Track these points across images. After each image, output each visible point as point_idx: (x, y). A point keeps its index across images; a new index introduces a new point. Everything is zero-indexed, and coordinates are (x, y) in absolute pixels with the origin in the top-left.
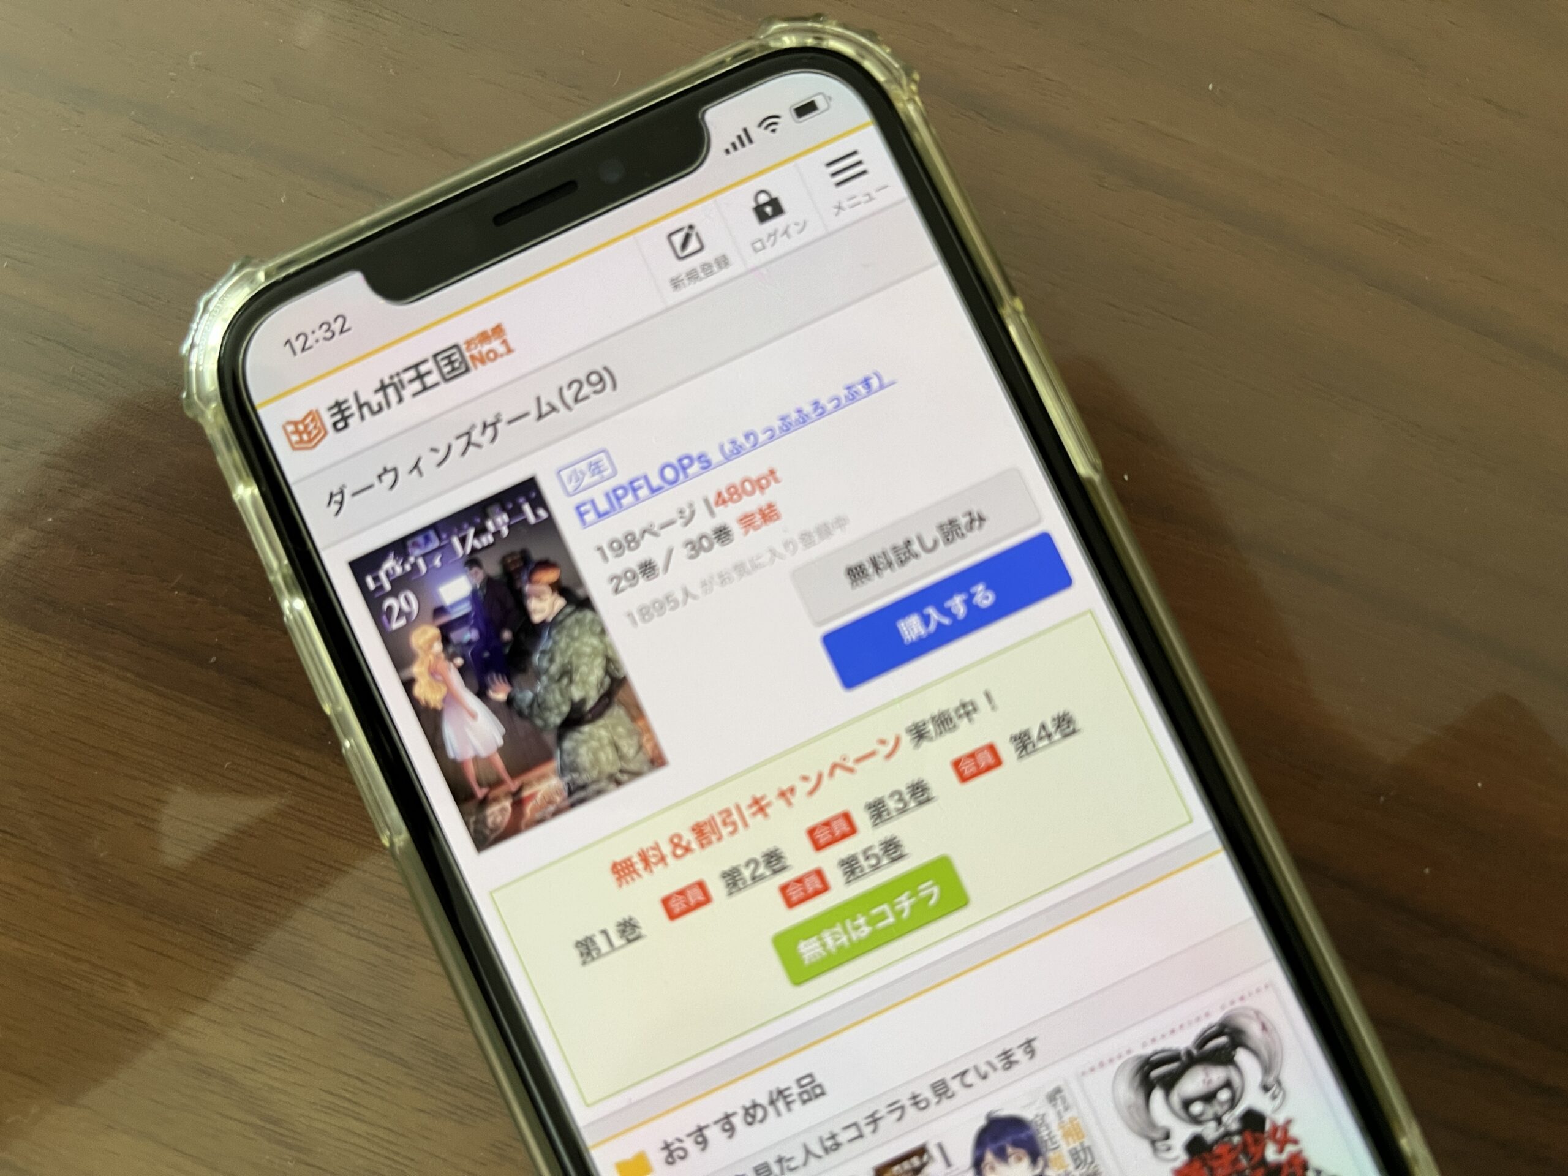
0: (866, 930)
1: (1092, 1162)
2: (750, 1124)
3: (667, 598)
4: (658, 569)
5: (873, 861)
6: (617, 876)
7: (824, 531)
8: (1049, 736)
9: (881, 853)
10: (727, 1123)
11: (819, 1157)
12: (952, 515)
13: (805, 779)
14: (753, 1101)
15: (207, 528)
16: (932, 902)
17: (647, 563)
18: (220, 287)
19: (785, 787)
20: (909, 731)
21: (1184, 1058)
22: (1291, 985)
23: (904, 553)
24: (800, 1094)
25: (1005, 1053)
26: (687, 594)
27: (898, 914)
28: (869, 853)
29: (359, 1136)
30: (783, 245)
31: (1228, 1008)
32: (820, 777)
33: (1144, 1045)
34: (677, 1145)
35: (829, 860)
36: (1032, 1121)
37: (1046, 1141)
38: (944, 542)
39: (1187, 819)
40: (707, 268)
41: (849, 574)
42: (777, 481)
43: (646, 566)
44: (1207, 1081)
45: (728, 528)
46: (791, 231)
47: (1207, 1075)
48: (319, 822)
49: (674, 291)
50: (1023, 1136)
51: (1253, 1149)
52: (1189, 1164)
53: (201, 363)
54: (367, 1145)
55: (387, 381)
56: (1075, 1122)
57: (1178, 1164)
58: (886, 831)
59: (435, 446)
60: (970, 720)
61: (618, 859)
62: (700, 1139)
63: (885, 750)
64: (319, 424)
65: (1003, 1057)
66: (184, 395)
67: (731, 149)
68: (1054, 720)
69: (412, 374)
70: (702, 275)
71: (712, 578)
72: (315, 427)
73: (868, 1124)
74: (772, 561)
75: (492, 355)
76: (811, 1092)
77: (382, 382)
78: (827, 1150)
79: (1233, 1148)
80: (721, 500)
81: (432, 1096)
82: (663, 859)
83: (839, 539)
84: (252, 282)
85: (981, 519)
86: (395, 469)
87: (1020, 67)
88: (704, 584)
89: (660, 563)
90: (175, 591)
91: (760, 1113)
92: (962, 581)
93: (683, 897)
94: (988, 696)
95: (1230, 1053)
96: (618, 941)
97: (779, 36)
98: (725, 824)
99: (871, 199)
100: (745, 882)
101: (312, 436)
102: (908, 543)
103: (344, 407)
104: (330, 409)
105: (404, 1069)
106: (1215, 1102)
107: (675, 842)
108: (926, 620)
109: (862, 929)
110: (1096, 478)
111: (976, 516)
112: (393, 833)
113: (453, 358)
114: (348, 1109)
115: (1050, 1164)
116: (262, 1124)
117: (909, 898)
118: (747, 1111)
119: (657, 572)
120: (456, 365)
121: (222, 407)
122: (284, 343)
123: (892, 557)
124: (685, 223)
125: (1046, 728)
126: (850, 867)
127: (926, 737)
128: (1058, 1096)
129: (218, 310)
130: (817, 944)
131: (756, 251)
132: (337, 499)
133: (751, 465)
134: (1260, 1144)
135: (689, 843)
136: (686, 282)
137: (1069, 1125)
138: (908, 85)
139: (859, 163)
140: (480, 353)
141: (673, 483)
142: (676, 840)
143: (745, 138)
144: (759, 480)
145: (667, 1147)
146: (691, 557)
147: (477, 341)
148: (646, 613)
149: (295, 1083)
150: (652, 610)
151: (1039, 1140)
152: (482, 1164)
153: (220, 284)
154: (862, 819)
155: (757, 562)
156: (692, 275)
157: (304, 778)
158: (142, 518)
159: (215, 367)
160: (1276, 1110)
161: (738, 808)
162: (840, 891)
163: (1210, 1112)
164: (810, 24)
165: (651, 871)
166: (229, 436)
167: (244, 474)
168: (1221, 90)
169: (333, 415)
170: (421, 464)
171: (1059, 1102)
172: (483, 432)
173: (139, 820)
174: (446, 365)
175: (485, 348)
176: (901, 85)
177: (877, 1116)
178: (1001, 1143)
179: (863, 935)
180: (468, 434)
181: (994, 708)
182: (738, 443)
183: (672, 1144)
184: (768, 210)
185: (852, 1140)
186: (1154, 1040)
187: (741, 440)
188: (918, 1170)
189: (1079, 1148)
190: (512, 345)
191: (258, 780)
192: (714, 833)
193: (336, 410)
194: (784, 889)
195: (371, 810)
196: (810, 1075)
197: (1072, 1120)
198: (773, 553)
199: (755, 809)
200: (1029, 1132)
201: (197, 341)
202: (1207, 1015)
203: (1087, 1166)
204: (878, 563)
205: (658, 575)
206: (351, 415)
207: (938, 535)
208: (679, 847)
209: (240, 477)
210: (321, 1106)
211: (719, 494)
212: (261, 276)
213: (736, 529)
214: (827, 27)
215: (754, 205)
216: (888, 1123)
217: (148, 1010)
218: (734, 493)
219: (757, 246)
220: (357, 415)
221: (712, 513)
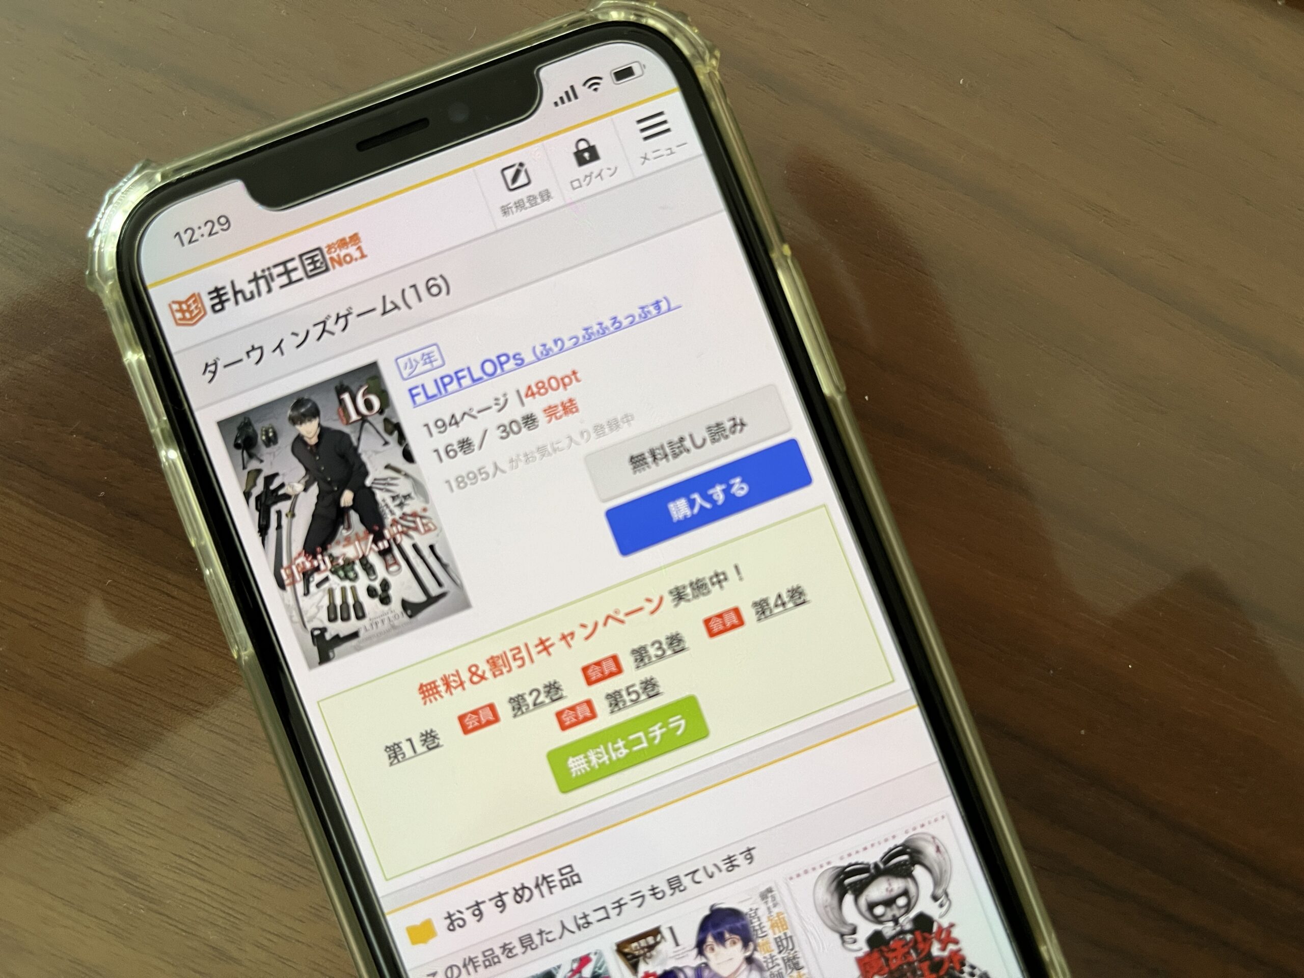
0: (625, 751)
1: (792, 949)
2: (518, 902)
3: (479, 470)
4: (474, 446)
5: (634, 697)
6: (422, 696)
7: (614, 425)
8: (784, 604)
9: (640, 691)
10: (500, 900)
11: (573, 932)
12: (719, 420)
13: (583, 626)
14: (522, 884)
15: (104, 384)
16: (679, 733)
17: (465, 440)
18: (125, 183)
19: (566, 633)
20: (671, 592)
21: (873, 871)
22: (962, 817)
23: (678, 448)
24: (561, 881)
25: (729, 858)
26: (496, 468)
27: (651, 740)
28: (631, 690)
29: (201, 892)
30: (597, 185)
31: (911, 833)
32: (596, 625)
33: (842, 858)
34: (458, 915)
35: (598, 693)
36: (746, 914)
37: (756, 930)
38: (711, 440)
39: (891, 679)
40: (532, 199)
41: (631, 461)
42: (578, 380)
43: (464, 442)
44: (890, 889)
45: (534, 416)
46: (603, 174)
47: (890, 885)
48: (183, 634)
49: (504, 216)
50: (738, 925)
51: (921, 946)
52: (868, 955)
53: (103, 246)
54: (206, 899)
55: (259, 274)
56: (781, 917)
57: (860, 954)
58: (646, 673)
59: (296, 331)
60: (721, 587)
61: (425, 682)
62: (477, 912)
63: (652, 606)
64: (200, 305)
65: (728, 861)
66: (87, 273)
67: (559, 102)
68: (789, 591)
69: (281, 269)
70: (527, 205)
71: (518, 456)
72: (196, 308)
73: (614, 908)
74: (569, 447)
75: (348, 259)
76: (570, 880)
77: (255, 274)
78: (579, 927)
79: (907, 944)
80: (530, 393)
81: (264, 865)
82: (462, 684)
83: (626, 432)
84: (150, 181)
85: (743, 425)
86: (261, 348)
87: (808, 52)
88: (511, 461)
89: (476, 442)
90: (72, 435)
91: (527, 893)
92: (722, 474)
93: (477, 716)
94: (736, 567)
95: (910, 868)
96: (420, 748)
97: (604, 10)
98: (515, 659)
99: (672, 153)
100: (528, 705)
101: (193, 315)
102: (682, 439)
103: (222, 292)
104: (210, 293)
105: (242, 841)
106: (894, 907)
107: (473, 671)
108: (692, 504)
109: (620, 751)
110: (839, 399)
111: (738, 421)
112: (240, 647)
113: (316, 259)
114: (193, 870)
115: (758, 948)
116: (122, 877)
117: (660, 728)
118: (516, 891)
119: (472, 448)
120: (318, 265)
121: (118, 284)
122: (175, 234)
123: (668, 450)
124: (517, 162)
125: (782, 597)
126: (615, 700)
127: (684, 598)
128: (770, 895)
129: (120, 202)
130: (583, 761)
131: (574, 189)
132: (211, 369)
133: (558, 366)
134: (928, 942)
135: (484, 672)
136: (514, 209)
137: (777, 918)
138: (710, 58)
139: (665, 122)
140: (338, 256)
141: (492, 375)
142: (473, 669)
143: (571, 94)
144: (562, 379)
145: (450, 916)
146: (502, 438)
147: (336, 246)
148: (461, 482)
149: (151, 847)
150: (466, 480)
151: (752, 929)
152: (301, 921)
153: (125, 180)
154: (627, 661)
155: (556, 446)
156: (519, 205)
157: (173, 597)
158: (49, 371)
159: (115, 250)
160: (941, 916)
161: (526, 645)
162: (605, 719)
163: (889, 915)
164: (633, 3)
165: (451, 694)
166: (122, 310)
167: (133, 342)
168: (969, 85)
169: (212, 299)
170: (283, 345)
171: (770, 899)
172: (337, 322)
173: (32, 623)
174: (309, 264)
175: (343, 253)
176: (703, 60)
177: (622, 902)
178: (719, 930)
179: (621, 756)
180: (324, 322)
181: (741, 579)
182: (547, 347)
183: (454, 914)
184: (586, 155)
185: (599, 921)
186: (850, 855)
187: (550, 344)
188: (651, 948)
189: (783, 937)
190: (365, 252)
191: (134, 596)
192: (505, 666)
193: (215, 295)
194: (559, 715)
195: (224, 627)
196: (570, 866)
197: (778, 914)
198: (571, 439)
199: (541, 648)
200: (744, 922)
201: (101, 228)
202: (894, 837)
203: (788, 951)
204: (656, 454)
205: (473, 450)
206: (228, 300)
207: (707, 435)
208: (476, 676)
209: (130, 345)
210: (170, 866)
211: (529, 388)
212: (158, 177)
213: (541, 418)
214: (647, 6)
215: (575, 150)
216: (631, 908)
217: (33, 779)
218: (542, 388)
219: (575, 185)
220: (233, 299)
221: (523, 403)
